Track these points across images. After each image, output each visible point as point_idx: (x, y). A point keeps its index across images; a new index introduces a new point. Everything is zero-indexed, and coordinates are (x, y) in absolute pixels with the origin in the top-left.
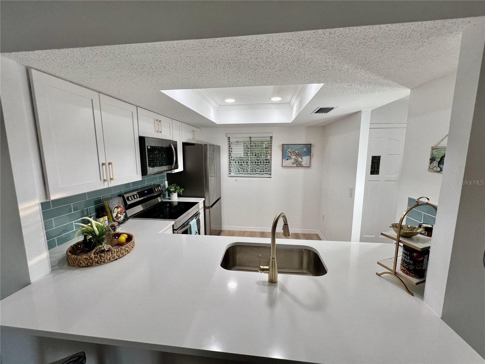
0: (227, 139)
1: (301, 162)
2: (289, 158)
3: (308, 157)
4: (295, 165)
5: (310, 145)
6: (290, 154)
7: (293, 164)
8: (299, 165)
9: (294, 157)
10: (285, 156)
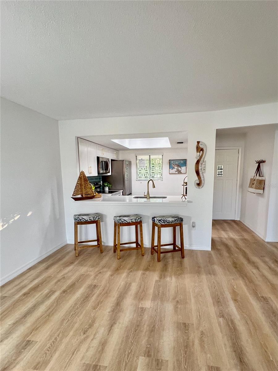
0: (135, 157)
1: (181, 170)
2: (173, 168)
3: (185, 167)
4: (177, 172)
5: (186, 160)
6: (174, 166)
7: (176, 171)
8: (179, 172)
9: (176, 167)
10: (171, 167)
